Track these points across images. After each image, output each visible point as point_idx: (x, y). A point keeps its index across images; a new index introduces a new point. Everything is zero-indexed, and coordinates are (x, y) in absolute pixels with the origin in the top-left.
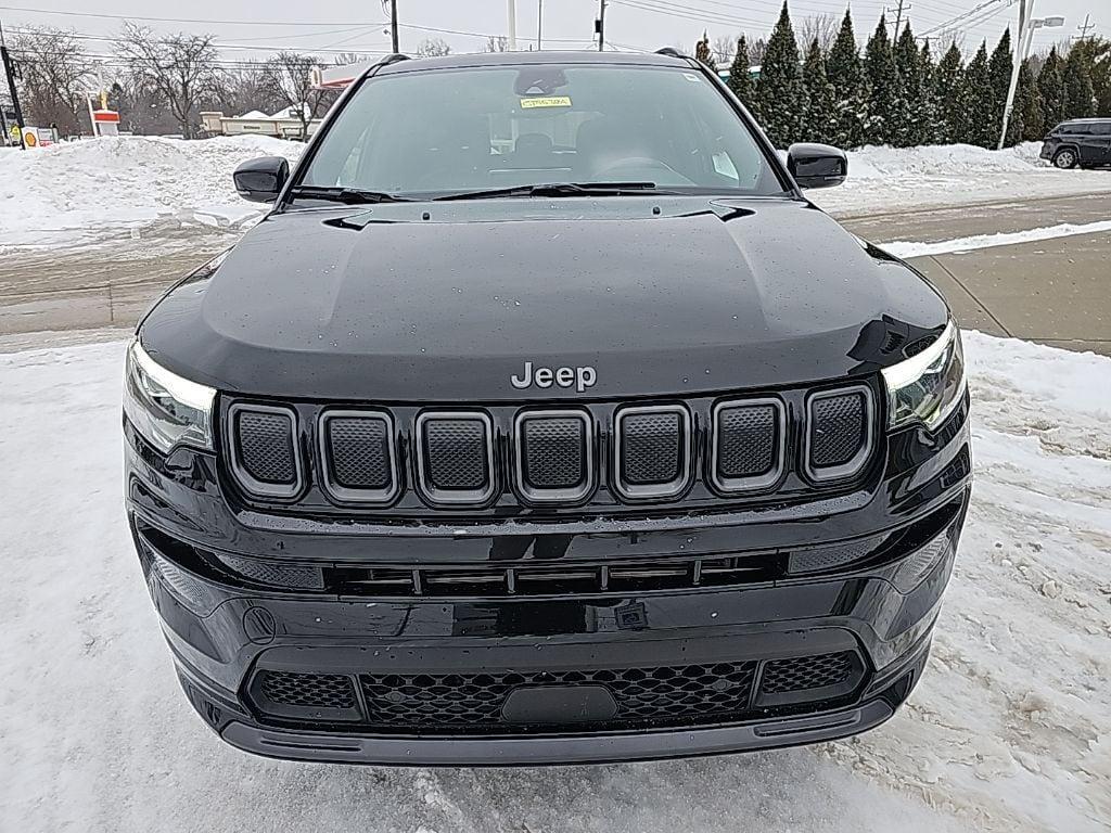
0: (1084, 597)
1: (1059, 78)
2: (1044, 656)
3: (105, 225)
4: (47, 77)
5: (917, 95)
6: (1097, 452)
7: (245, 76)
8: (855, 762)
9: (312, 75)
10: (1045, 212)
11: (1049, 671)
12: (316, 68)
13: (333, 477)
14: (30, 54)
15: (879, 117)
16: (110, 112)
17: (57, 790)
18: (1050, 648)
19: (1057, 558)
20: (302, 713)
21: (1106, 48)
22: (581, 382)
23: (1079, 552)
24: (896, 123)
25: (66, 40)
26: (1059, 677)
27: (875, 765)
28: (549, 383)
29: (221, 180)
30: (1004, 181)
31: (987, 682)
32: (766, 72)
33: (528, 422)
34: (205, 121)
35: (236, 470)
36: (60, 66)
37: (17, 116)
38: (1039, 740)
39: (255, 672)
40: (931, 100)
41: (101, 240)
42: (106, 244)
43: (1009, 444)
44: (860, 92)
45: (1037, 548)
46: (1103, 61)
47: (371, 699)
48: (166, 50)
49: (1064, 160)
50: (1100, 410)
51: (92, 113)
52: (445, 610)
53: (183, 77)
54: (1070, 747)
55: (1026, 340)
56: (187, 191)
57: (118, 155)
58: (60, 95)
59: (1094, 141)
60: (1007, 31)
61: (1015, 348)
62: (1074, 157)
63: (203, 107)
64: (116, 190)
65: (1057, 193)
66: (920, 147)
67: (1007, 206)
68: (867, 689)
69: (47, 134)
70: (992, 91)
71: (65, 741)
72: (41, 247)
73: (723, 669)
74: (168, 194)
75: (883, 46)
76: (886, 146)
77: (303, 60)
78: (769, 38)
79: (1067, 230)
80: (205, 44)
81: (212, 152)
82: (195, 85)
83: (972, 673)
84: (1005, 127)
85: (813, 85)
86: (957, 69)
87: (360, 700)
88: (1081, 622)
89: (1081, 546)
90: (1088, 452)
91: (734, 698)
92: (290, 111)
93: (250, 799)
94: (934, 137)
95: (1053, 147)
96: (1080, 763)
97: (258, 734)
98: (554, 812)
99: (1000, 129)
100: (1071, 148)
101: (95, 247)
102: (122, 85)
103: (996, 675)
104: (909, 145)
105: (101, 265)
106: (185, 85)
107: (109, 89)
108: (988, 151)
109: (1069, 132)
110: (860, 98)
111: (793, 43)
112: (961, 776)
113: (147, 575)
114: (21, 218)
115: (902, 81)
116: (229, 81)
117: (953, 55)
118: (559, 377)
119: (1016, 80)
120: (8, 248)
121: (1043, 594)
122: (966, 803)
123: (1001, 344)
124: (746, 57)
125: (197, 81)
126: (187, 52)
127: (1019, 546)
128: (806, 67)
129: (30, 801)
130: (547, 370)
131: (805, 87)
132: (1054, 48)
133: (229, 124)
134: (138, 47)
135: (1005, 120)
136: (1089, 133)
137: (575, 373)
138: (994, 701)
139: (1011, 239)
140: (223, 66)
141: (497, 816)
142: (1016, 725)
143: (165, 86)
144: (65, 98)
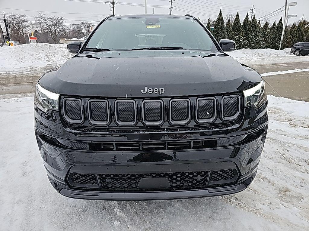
0: (301, 163)
1: (296, 31)
2: (289, 178)
3: (32, 67)
4: (17, 28)
5: (257, 35)
6: (305, 127)
7: (72, 28)
8: (237, 204)
9: (90, 28)
10: (292, 66)
11: (290, 182)
12: (92, 26)
13: (92, 118)
14: (12, 21)
15: (246, 41)
16: (34, 37)
17: (13, 211)
18: (291, 176)
19: (293, 153)
20: (82, 186)
21: (308, 23)
22: (160, 92)
23: (299, 152)
24: (251, 42)
25: (22, 17)
26: (293, 183)
27: (242, 205)
28: (151, 92)
29: (65, 55)
30: (281, 59)
31: (273, 184)
32: (216, 28)
33: (146, 103)
34: (61, 40)
35: (65, 116)
36: (21, 24)
37: (8, 38)
38: (288, 199)
39: (69, 174)
40: (261, 37)
41: (31, 71)
42: (32, 72)
43: (281, 124)
44: (241, 34)
45: (288, 151)
46: (307, 27)
47: (102, 181)
48: (50, 21)
49: (297, 53)
50: (306, 116)
51: (29, 37)
52: (122, 155)
53: (55, 28)
54: (296, 201)
55: (286, 98)
56: (55, 58)
57: (36, 48)
58: (20, 33)
59: (305, 48)
60: (281, 18)
61: (283, 100)
62: (300, 52)
63: (60, 36)
64: (35, 58)
65: (295, 62)
66: (258, 49)
67: (282, 65)
68: (239, 180)
69: (17, 43)
70: (277, 34)
71: (16, 199)
72: (14, 72)
73: (199, 173)
74: (50, 59)
75: (248, 22)
76: (248, 49)
77: (88, 24)
78: (216, 19)
79: (298, 71)
80: (61, 19)
81: (62, 48)
82: (58, 30)
83: (269, 182)
84: (281, 44)
85: (228, 32)
86: (268, 28)
87: (99, 182)
88: (300, 170)
89: (300, 150)
90: (302, 127)
91: (202, 182)
92: (84, 38)
93: (68, 213)
94: (261, 46)
95: (294, 50)
96: (299, 205)
97: (70, 192)
98: (153, 217)
99: (279, 45)
100: (299, 50)
101: (29, 72)
102: (38, 30)
103: (276, 182)
104: (255, 49)
105: (31, 77)
106: (55, 30)
107: (34, 31)
108: (276, 50)
109: (298, 46)
110: (241, 36)
111: (223, 21)
112: (266, 208)
113: (40, 149)
114: (8, 65)
115: (253, 31)
116: (67, 29)
117: (267, 24)
118: (154, 90)
119: (284, 31)
120: (5, 72)
121: (289, 162)
122: (267, 215)
123: (279, 99)
124: (210, 24)
125: (59, 29)
126: (56, 21)
127: (283, 150)
128: (226, 27)
129: (6, 214)
130: (151, 89)
131: (226, 32)
132: (294, 23)
133: (67, 41)
134: (43, 20)
135: (281, 42)
136: (304, 46)
137: (159, 90)
138: (276, 189)
139: (282, 73)
140: (66, 25)
141: (137, 218)
142: (281, 195)
143: (50, 30)
144: (22, 33)
